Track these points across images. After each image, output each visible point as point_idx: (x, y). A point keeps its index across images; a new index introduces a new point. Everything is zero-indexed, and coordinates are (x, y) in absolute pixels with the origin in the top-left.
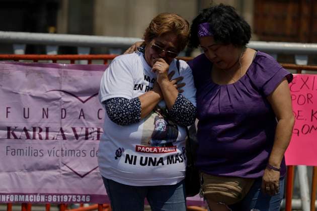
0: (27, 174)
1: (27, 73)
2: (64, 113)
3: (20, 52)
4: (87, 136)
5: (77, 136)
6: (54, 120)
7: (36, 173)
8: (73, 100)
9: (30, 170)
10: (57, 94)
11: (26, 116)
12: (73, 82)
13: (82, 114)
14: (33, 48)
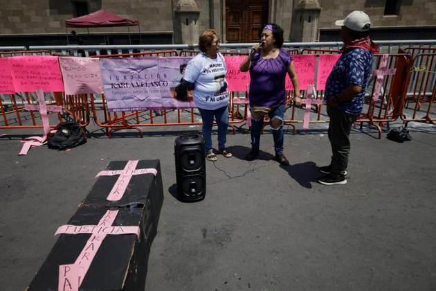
0: (122, 101)
1: (116, 62)
2: (132, 77)
3: (109, 53)
4: (142, 85)
5: (138, 86)
6: (128, 80)
7: (125, 100)
8: (135, 72)
9: (122, 99)
10: (129, 70)
11: (117, 79)
12: (134, 65)
13: (139, 77)
14: (114, 51)
